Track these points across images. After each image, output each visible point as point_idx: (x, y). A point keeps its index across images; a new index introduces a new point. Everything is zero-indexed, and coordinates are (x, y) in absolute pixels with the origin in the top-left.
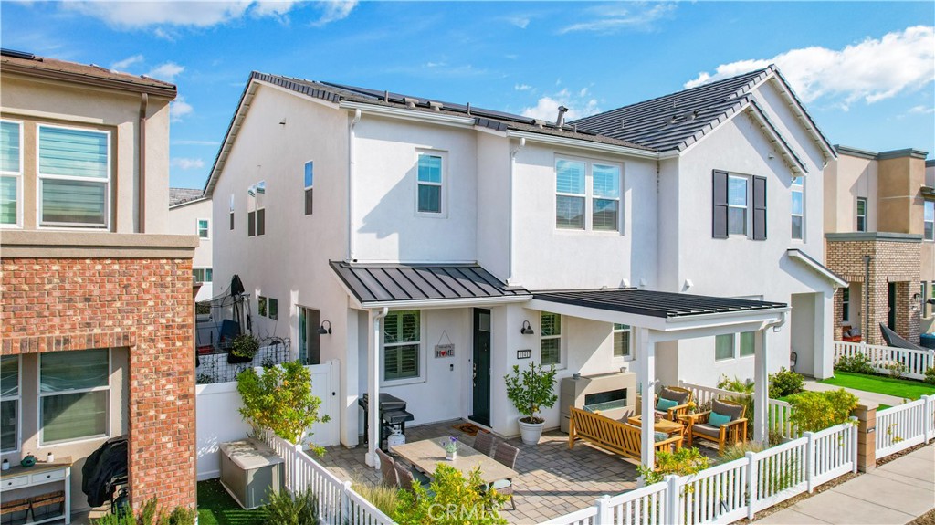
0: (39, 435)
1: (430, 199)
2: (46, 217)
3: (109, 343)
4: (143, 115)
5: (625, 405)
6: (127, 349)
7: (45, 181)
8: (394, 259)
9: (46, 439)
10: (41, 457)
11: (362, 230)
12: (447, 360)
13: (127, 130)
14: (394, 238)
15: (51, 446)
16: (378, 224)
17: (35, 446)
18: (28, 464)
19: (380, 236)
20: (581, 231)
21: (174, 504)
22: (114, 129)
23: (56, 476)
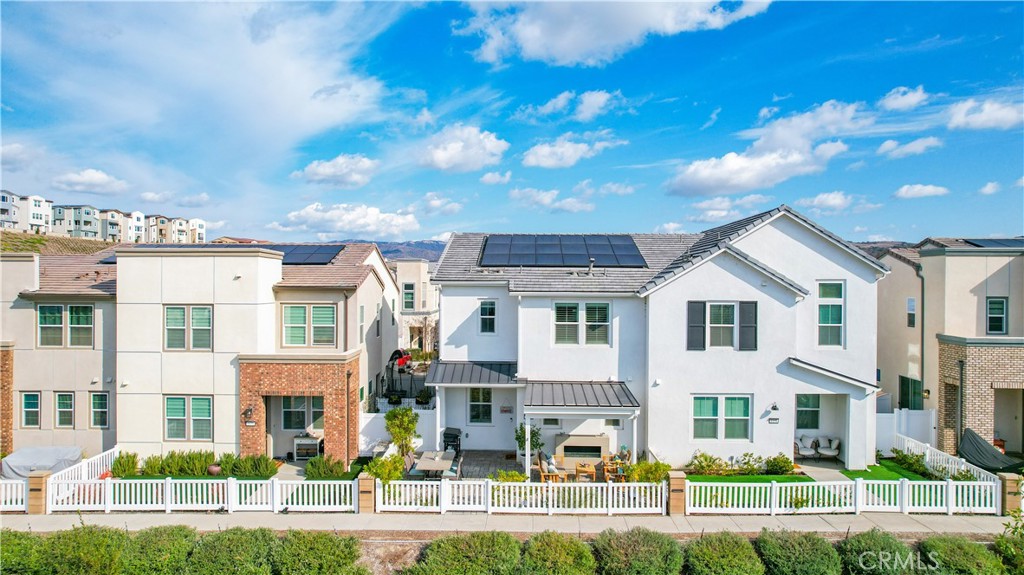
0: (312, 425)
1: (488, 326)
2: (315, 341)
3: (316, 394)
4: (347, 298)
5: (599, 456)
6: (322, 397)
7: (315, 327)
8: (465, 359)
9: (315, 428)
10: (311, 434)
11: (446, 344)
12: (508, 415)
13: (341, 304)
14: (465, 347)
15: (315, 430)
16: (455, 340)
17: (310, 429)
18: (307, 436)
19: (457, 347)
20: (576, 345)
21: (338, 458)
22: (336, 304)
23: (314, 442)
